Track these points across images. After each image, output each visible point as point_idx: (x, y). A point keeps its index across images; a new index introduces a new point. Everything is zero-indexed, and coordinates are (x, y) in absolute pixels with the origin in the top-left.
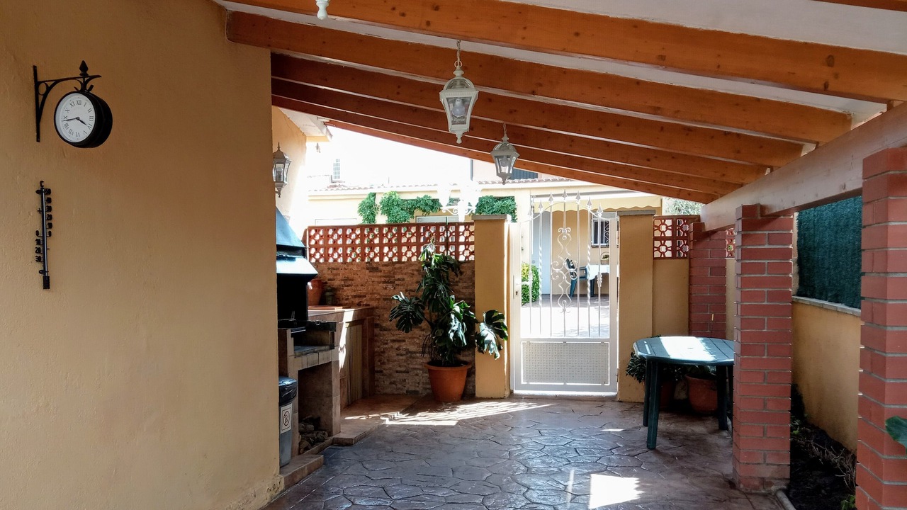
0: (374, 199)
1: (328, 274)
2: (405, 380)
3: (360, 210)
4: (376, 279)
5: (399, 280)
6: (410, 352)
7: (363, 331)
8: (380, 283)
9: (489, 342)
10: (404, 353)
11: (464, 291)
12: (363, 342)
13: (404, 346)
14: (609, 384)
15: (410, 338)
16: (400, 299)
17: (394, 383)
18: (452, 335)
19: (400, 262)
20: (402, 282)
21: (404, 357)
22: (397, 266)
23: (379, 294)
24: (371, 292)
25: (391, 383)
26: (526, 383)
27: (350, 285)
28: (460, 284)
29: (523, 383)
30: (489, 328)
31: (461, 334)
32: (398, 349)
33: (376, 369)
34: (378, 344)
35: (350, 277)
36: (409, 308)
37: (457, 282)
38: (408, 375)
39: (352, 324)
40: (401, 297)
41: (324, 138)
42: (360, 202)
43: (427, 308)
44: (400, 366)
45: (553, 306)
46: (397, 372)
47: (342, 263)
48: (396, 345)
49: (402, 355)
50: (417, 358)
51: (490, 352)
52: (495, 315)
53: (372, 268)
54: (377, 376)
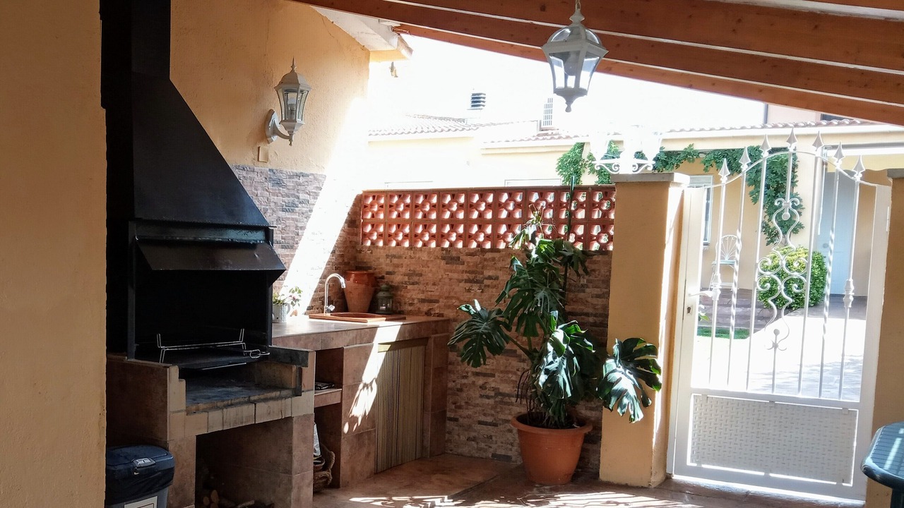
0: (581, 152)
1: (387, 265)
2: (491, 437)
3: (560, 167)
4: (455, 276)
5: (490, 278)
6: (501, 394)
7: (425, 355)
8: (460, 281)
9: (621, 394)
10: (492, 394)
11: (595, 301)
12: (425, 372)
13: (492, 383)
14: (851, 485)
15: (502, 372)
16: (473, 311)
17: (474, 439)
18: (543, 378)
19: (494, 249)
20: (495, 282)
21: (491, 401)
22: (489, 255)
23: (458, 299)
24: (446, 295)
25: (469, 439)
26: (695, 465)
27: (417, 283)
28: (588, 290)
29: (689, 463)
30: (625, 368)
31: (563, 377)
32: (483, 387)
33: (449, 414)
34: (453, 377)
35: (419, 269)
36: (483, 327)
37: (582, 286)
38: (496, 428)
39: (395, 346)
40: (474, 307)
41: (396, 54)
42: (560, 155)
43: (514, 328)
44: (485, 415)
45: (852, 316)
46: (480, 423)
47: (407, 249)
48: (481, 381)
49: (488, 397)
50: (511, 404)
51: (619, 410)
52: (640, 346)
53: (450, 257)
54: (449, 424)
